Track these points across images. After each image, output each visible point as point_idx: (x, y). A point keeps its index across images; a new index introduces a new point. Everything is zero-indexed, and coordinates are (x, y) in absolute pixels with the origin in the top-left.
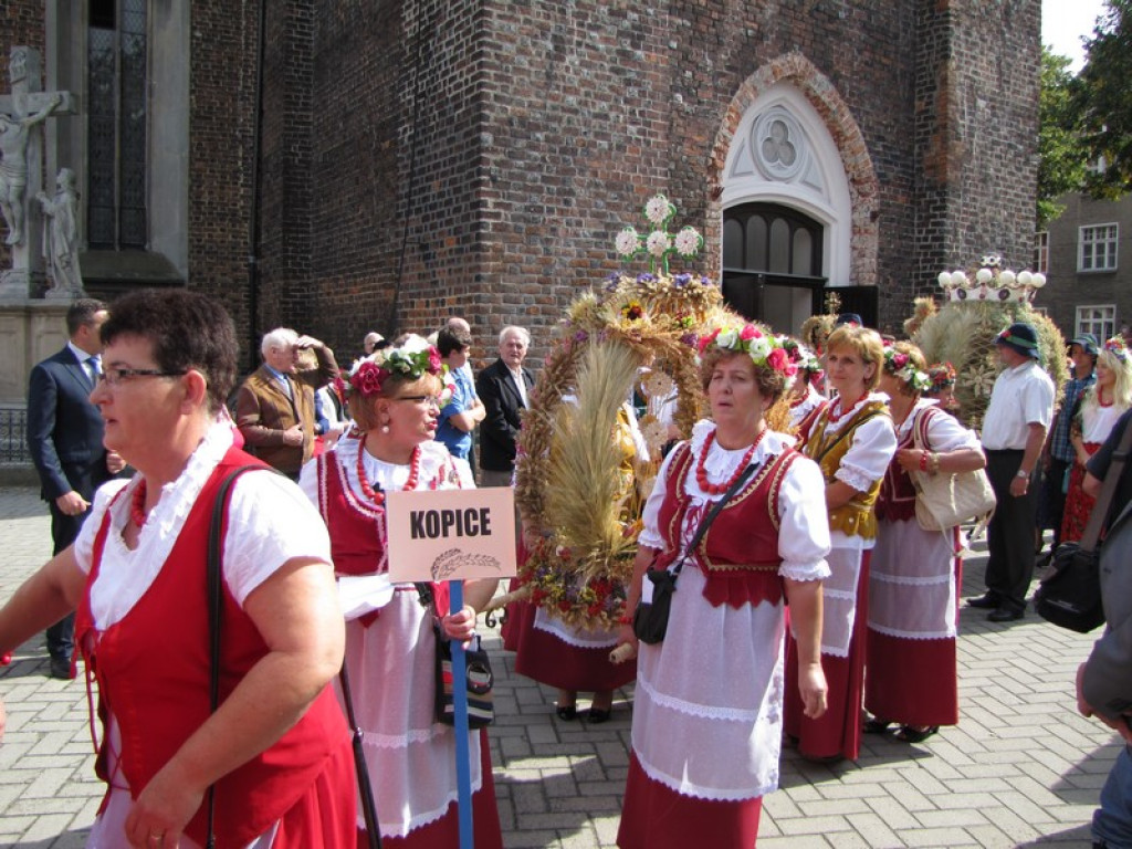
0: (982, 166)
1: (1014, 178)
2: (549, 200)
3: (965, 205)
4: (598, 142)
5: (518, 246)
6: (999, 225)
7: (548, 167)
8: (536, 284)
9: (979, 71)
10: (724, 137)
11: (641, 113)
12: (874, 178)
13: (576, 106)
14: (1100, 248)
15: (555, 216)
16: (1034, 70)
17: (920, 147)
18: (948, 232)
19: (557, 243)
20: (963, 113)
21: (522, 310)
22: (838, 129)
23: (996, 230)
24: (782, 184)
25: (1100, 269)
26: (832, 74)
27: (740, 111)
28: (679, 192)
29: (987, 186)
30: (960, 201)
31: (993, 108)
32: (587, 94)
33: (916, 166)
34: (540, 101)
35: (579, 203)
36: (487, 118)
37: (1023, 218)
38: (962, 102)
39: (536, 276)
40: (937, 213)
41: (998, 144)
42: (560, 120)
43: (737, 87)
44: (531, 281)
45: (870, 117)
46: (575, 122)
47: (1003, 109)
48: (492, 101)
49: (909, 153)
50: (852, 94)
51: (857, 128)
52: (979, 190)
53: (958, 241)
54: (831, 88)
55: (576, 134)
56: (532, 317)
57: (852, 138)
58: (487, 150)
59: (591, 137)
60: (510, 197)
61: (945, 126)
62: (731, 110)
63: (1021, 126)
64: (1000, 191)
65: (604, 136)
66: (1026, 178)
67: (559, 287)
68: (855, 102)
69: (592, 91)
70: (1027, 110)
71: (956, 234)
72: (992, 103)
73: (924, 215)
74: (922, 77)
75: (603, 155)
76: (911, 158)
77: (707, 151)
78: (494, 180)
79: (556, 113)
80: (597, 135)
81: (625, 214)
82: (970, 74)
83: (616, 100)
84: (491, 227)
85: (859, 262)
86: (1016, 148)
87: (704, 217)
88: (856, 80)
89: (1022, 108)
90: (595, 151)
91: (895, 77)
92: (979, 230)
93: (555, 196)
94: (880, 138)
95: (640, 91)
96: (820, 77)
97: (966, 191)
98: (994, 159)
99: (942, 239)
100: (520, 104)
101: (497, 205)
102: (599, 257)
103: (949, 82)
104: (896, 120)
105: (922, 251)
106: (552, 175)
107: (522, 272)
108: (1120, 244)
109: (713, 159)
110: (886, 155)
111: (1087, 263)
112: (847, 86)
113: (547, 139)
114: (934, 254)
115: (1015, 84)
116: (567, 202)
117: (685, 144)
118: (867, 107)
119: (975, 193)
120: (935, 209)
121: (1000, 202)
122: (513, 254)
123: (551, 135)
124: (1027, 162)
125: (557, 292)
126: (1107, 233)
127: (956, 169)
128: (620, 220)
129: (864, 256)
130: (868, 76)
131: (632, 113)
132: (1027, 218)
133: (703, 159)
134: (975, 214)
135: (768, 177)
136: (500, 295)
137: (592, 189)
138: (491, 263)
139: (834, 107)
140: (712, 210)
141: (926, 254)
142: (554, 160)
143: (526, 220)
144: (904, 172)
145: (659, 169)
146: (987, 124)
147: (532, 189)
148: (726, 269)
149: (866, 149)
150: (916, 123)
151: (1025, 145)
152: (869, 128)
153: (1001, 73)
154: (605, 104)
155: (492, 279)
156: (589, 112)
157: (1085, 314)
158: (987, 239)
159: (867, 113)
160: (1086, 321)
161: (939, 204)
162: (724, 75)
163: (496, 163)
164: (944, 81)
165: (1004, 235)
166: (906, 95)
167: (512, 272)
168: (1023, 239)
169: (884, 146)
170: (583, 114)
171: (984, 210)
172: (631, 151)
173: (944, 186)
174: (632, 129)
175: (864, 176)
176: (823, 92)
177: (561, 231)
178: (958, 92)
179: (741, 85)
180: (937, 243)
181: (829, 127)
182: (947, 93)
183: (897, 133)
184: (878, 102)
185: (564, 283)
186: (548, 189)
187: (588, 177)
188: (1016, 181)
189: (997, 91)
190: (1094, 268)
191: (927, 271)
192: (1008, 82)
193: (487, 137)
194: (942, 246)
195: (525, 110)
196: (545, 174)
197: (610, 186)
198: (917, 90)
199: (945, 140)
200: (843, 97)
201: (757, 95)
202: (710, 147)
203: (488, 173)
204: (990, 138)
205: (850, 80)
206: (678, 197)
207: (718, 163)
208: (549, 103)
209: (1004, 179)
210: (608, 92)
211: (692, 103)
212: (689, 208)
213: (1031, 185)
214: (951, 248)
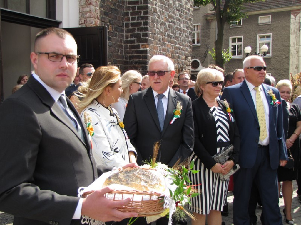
85: (87, 9)
105: (131, 6)
114: (139, 8)
129: (91, 4)
141: (134, 8)
168: (189, 6)
191: (135, 21)
194: (146, 2)
214: (152, 4)
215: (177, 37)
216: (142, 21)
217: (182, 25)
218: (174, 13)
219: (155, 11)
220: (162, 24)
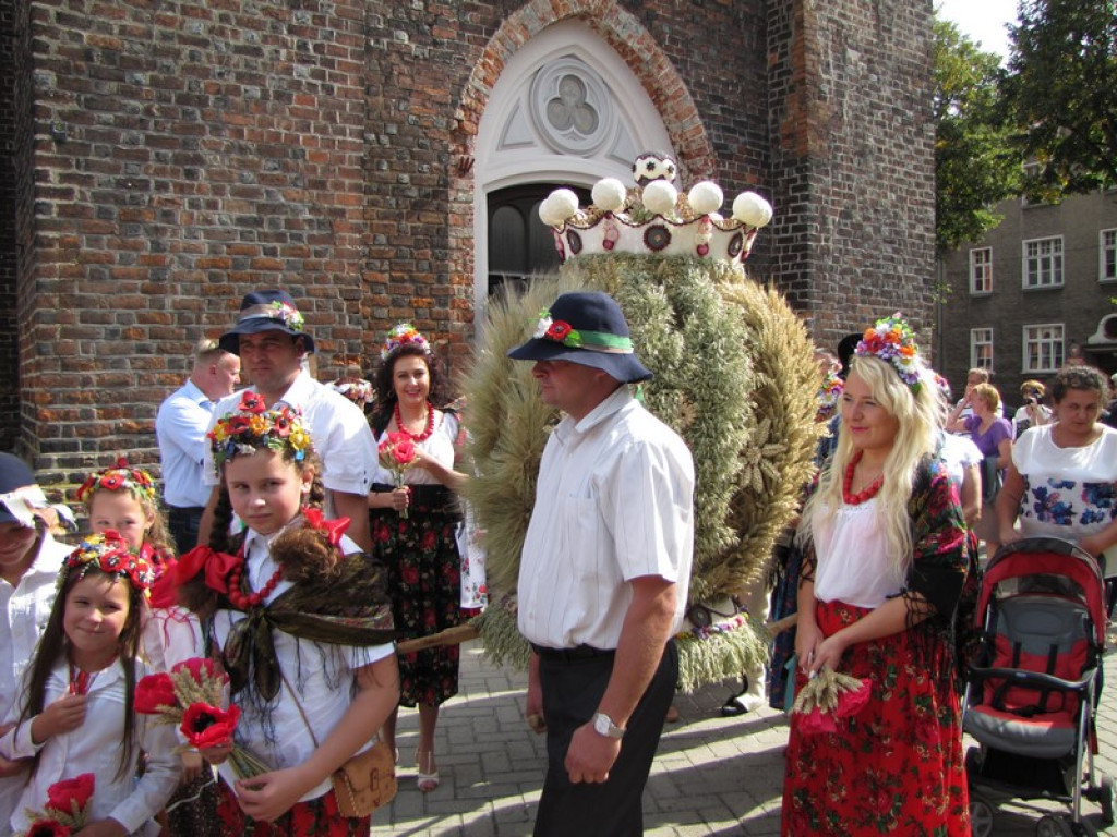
0: (857, 135)
1: (903, 153)
2: (158, 172)
3: (838, 185)
4: (243, 87)
5: (105, 238)
6: (886, 211)
7: (156, 124)
8: (139, 294)
9: (848, 14)
10: (477, 91)
11: (318, 48)
12: (709, 150)
13: (204, 34)
14: (1046, 264)
15: (170, 195)
16: (924, 18)
17: (775, 113)
18: (813, 219)
19: (174, 233)
20: (828, 65)
21: (113, 334)
22: (655, 86)
23: (882, 218)
24: (579, 159)
25: (1046, 285)
26: (644, 12)
27: (501, 57)
28: (405, 164)
29: (866, 162)
30: (828, 179)
31: (870, 61)
32: (224, 18)
33: (771, 136)
34: (142, 26)
35: (211, 175)
36: (44, 48)
37: (917, 203)
38: (826, 52)
39: (139, 283)
40: (798, 194)
41: (879, 108)
42: (177, 55)
43: (497, 25)
44: (131, 289)
45: (702, 72)
46: (204, 59)
47: (884, 64)
48: (52, 22)
49: (760, 119)
50: (673, 40)
51: (682, 84)
52: (856, 165)
53: (828, 231)
54: (642, 30)
55: (207, 77)
56: (133, 343)
57: (674, 97)
58: (45, 96)
59: (231, 80)
60: (89, 165)
61: (802, 82)
62: (487, 55)
63: (910, 87)
64: (884, 168)
65: (254, 79)
66: (919, 152)
67: (179, 297)
68: (679, 51)
69: (231, 14)
70: (917, 66)
71: (824, 222)
72: (866, 57)
73: (782, 198)
74: (773, 23)
75: (252, 105)
76: (763, 126)
77: (449, 108)
78: (60, 141)
79: (167, 44)
80: (240, 77)
81: (292, 191)
82: (836, 17)
83: (274, 28)
84: (55, 210)
86: (903, 114)
87: (448, 201)
88: (679, 23)
89: (909, 64)
90: (238, 100)
91: (736, 21)
92: (857, 217)
93: (169, 166)
94: (717, 99)
95: (314, 17)
96: (624, 16)
97: (836, 167)
98: (874, 127)
99: (804, 228)
100: (106, 28)
101: (64, 178)
102: (250, 253)
103: (806, 25)
104: (740, 77)
106: (166, 135)
107: (114, 277)
108: (1066, 258)
109: (460, 121)
110: (725, 120)
111: (1033, 280)
112: (666, 29)
113: (154, 82)
114: (795, 249)
115: (899, 34)
116: (190, 174)
117: (413, 100)
118: (697, 58)
119: (850, 169)
120: (795, 189)
121: (886, 183)
122: (96, 250)
123: (162, 77)
124: (920, 133)
125: (175, 305)
126: (1052, 247)
127: (821, 137)
128: (283, 200)
130: (698, 19)
131: (303, 46)
132: (923, 203)
133: (443, 121)
134: (851, 197)
135: (557, 150)
136: (75, 312)
137: (234, 156)
138: (57, 264)
139: (647, 56)
140: (458, 190)
141: (786, 250)
142: (166, 113)
143: (119, 201)
144: (752, 144)
145: (348, 127)
146: (863, 82)
147: (128, 155)
148: (494, 273)
149: (696, 112)
150: (769, 82)
151: (917, 112)
152: (699, 85)
153: (878, 19)
154: (256, 35)
155: (59, 288)
156: (227, 44)
157: (1033, 334)
158: (869, 229)
159: (696, 66)
160: (1033, 341)
161: (799, 183)
162: (475, 8)
163: (61, 114)
164: (800, 24)
165: (893, 224)
166: (754, 45)
167: (96, 276)
168: (919, 229)
169: (723, 110)
170: (216, 47)
171: (863, 192)
172: (299, 101)
173: (805, 159)
174: (304, 69)
175: (694, 147)
176: (630, 36)
177: (179, 217)
178: (820, 39)
179: (503, 23)
180: (799, 234)
181: (644, 84)
182: (803, 40)
183: (743, 94)
184: (713, 52)
185: (187, 291)
186: (157, 155)
187: (226, 139)
188: (906, 156)
189: (875, 41)
190: (1040, 284)
192: (889, 31)
193: (47, 78)
194: (805, 238)
195: (115, 39)
196: (151, 132)
197: (264, 151)
198: (768, 40)
199: (803, 100)
200: (660, 43)
201: (528, 38)
202: (454, 104)
203: (48, 129)
204: (867, 100)
205: (670, 22)
206: (404, 172)
207: (468, 126)
208: (157, 29)
209: (890, 153)
210: (260, 16)
211: (421, 43)
212: (420, 187)
213: (927, 162)
214: (818, 240)
215: (890, 292)
216: (799, 272)
217: (900, 268)
218: (876, 248)
219: (826, 251)
220: (844, 272)
